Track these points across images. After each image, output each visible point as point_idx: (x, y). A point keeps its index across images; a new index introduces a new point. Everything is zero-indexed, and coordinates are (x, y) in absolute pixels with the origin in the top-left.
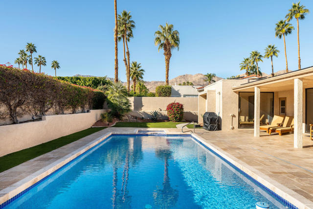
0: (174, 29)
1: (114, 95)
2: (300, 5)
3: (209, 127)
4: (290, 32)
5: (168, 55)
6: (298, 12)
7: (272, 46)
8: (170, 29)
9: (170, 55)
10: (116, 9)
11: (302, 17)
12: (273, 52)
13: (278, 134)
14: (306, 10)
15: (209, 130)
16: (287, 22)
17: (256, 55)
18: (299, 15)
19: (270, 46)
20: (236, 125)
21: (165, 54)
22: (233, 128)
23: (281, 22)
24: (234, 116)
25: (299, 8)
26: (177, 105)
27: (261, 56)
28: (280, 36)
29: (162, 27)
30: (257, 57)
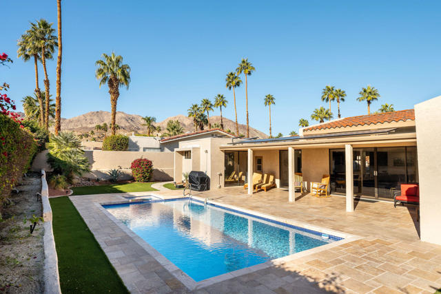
0: (123, 63)
1: (64, 150)
2: (248, 62)
3: (199, 188)
4: (238, 85)
5: (116, 94)
6: (246, 67)
7: (221, 95)
8: (118, 61)
9: (118, 94)
10: (61, 28)
11: (249, 73)
12: (222, 101)
13: (263, 190)
14: (253, 68)
15: (199, 191)
16: (236, 75)
17: (208, 103)
18: (247, 71)
19: (219, 96)
20: (222, 184)
21: (110, 92)
22: (220, 187)
23: (232, 74)
24: (221, 175)
25: (247, 64)
26: (145, 163)
27: (211, 105)
28: (230, 88)
29: (106, 56)
30: (208, 105)
